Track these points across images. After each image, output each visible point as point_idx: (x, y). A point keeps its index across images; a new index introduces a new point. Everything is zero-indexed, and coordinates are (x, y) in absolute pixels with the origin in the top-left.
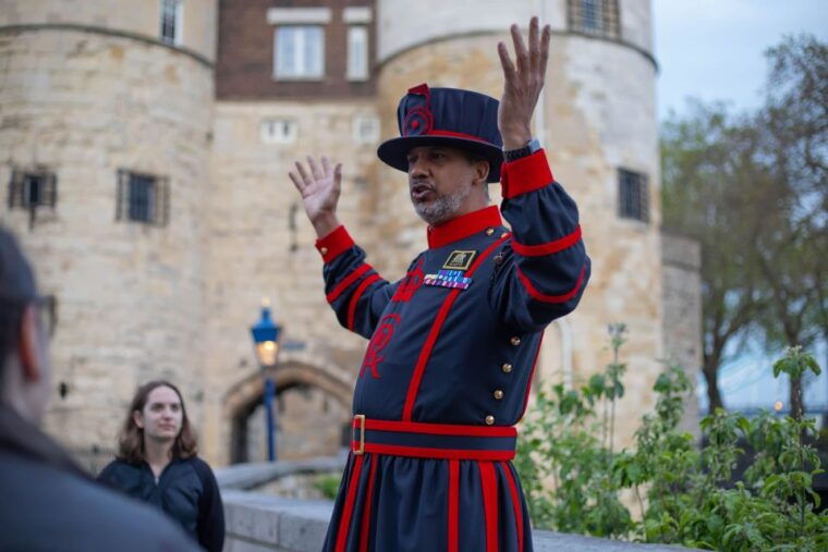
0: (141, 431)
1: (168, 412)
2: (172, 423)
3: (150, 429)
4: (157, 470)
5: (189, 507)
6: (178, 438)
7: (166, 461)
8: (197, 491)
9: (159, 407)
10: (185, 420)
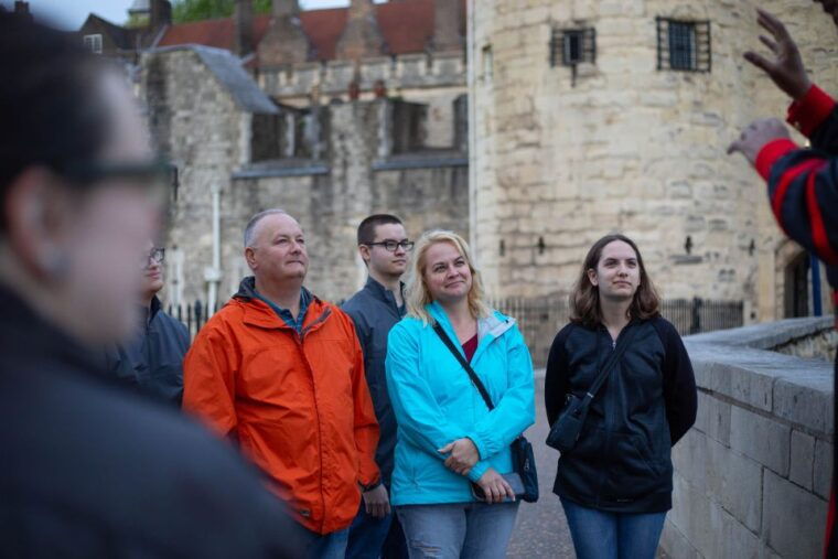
0: (596, 289)
1: (623, 268)
2: (628, 279)
3: (605, 286)
4: (614, 332)
5: (651, 371)
6: (637, 295)
7: (624, 322)
8: (659, 354)
9: (613, 262)
10: (643, 276)
